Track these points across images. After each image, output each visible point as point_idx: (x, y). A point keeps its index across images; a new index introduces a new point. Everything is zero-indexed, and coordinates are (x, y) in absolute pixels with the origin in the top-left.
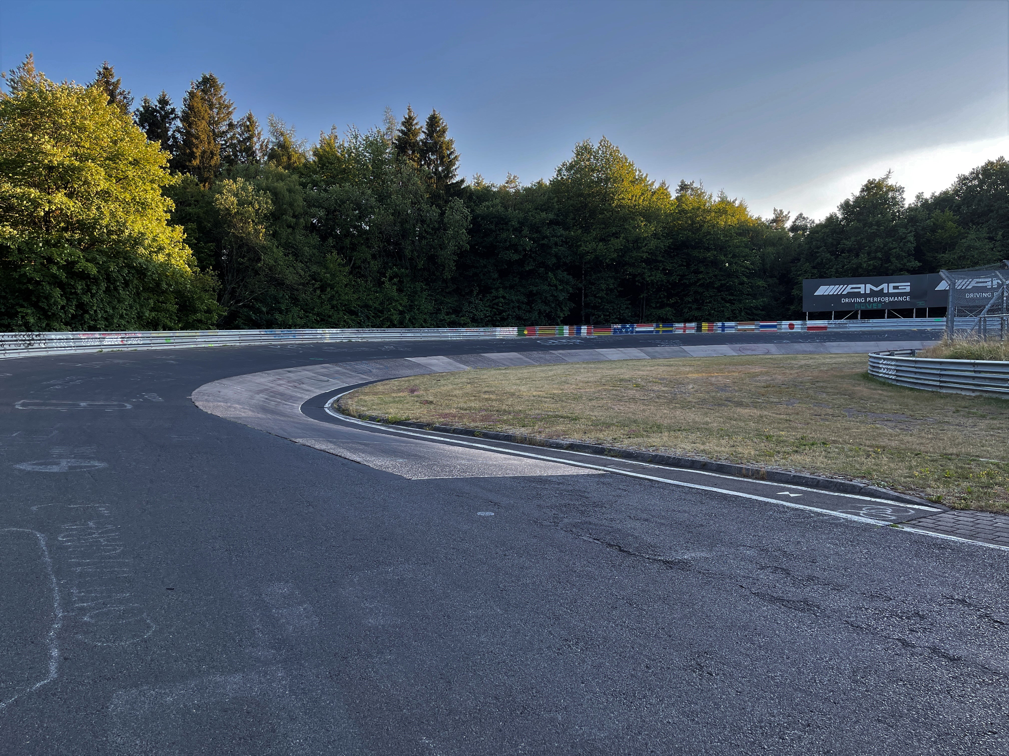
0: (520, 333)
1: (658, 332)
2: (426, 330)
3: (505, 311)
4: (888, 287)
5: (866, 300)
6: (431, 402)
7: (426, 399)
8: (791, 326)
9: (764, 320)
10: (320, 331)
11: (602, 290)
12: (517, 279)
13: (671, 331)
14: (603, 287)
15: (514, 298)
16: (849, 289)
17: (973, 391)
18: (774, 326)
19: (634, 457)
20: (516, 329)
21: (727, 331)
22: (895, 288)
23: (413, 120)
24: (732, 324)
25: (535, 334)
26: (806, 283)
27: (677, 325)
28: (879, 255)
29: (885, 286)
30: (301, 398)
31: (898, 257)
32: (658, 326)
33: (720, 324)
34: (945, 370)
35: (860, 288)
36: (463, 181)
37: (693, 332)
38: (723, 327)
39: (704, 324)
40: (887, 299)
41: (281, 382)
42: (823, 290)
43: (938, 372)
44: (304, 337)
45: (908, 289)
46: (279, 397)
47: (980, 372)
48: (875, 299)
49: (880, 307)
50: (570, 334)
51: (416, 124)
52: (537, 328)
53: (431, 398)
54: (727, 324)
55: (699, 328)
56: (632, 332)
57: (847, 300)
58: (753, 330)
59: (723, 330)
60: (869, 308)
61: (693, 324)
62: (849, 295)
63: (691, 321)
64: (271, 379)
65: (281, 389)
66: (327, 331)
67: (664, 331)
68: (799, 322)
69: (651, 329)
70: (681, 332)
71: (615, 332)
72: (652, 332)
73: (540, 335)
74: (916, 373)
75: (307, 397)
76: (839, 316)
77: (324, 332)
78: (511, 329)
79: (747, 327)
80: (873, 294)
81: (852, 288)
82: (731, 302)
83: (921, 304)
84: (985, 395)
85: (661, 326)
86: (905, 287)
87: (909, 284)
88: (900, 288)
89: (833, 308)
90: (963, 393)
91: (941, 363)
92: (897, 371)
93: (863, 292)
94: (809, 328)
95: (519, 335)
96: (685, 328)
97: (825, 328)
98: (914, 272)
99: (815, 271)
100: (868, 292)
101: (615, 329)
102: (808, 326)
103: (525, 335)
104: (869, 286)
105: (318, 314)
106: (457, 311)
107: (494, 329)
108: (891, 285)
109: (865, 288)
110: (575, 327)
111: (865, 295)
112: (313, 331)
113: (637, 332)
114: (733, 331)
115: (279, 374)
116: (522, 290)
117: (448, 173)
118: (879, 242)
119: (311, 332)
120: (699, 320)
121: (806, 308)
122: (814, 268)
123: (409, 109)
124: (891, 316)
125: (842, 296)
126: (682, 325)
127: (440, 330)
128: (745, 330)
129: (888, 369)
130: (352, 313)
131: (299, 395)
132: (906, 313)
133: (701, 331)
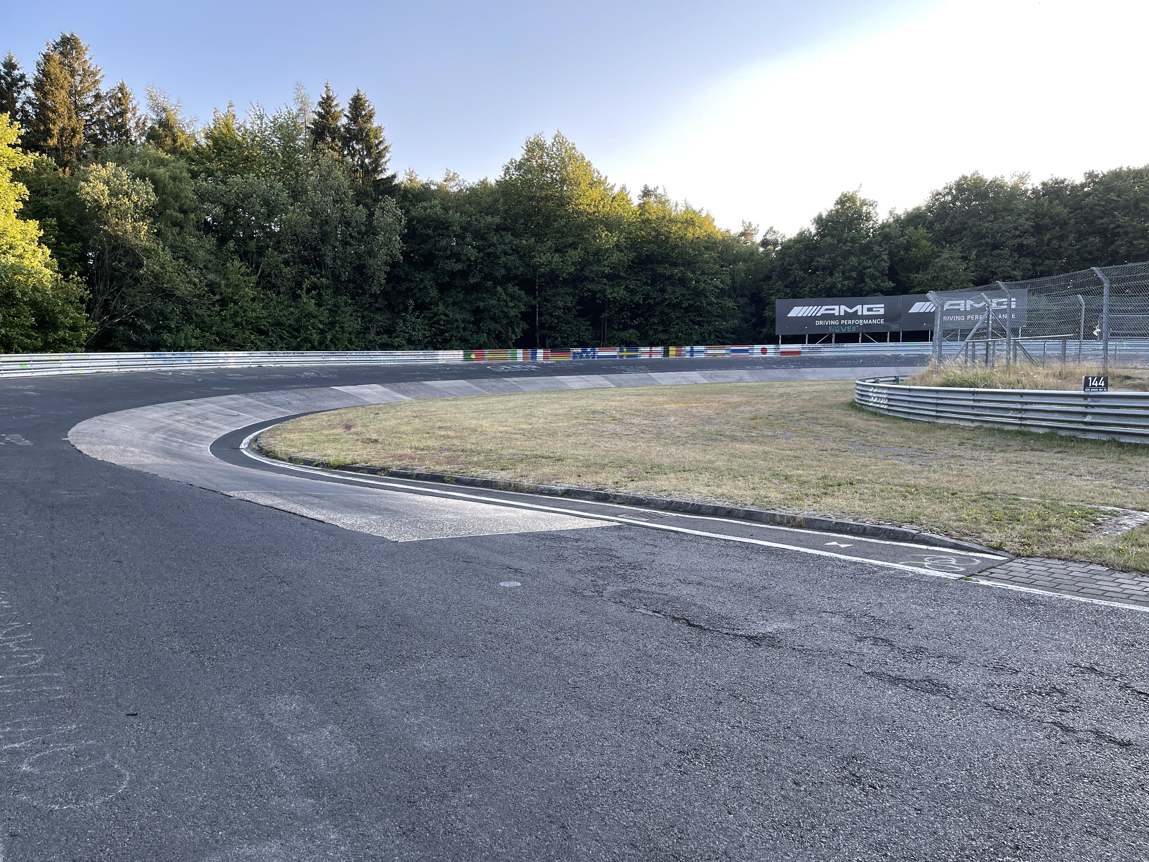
0: (467, 357)
1: (622, 356)
2: (354, 353)
3: (448, 331)
4: (862, 309)
5: (840, 322)
6: (376, 441)
7: (368, 436)
8: (764, 351)
9: (735, 344)
10: (222, 354)
11: (560, 308)
12: (461, 295)
13: (636, 356)
14: (560, 304)
15: (458, 316)
17: (973, 421)
18: (746, 351)
19: (645, 504)
20: (461, 352)
21: (697, 356)
22: (869, 310)
23: (332, 101)
24: (702, 348)
25: (484, 359)
26: (779, 304)
27: (642, 349)
28: (854, 274)
29: (859, 307)
30: (208, 437)
31: (873, 278)
32: (621, 351)
33: (688, 348)
34: (942, 399)
35: (834, 309)
36: (394, 177)
37: (659, 357)
38: (692, 352)
39: (671, 348)
40: (861, 321)
41: (180, 418)
42: (797, 312)
43: (935, 401)
44: (201, 361)
45: (882, 312)
46: (181, 436)
47: (979, 401)
48: (850, 322)
49: (854, 330)
50: (524, 358)
51: (336, 105)
52: (486, 351)
53: (374, 436)
54: (696, 348)
55: (666, 353)
56: (594, 357)
57: (821, 323)
58: (723, 354)
59: (692, 355)
60: (844, 331)
61: (660, 349)
62: (824, 317)
63: (657, 345)
64: (166, 413)
65: (181, 426)
66: (231, 354)
67: (628, 356)
68: (772, 346)
69: (615, 354)
70: (646, 357)
71: (574, 357)
72: (615, 356)
73: (490, 359)
74: (910, 402)
75: (215, 436)
76: (813, 339)
77: (228, 355)
78: (455, 352)
79: (717, 352)
80: (848, 316)
81: (826, 310)
82: (700, 324)
83: (895, 327)
84: (985, 425)
85: (625, 350)
86: (880, 309)
87: (883, 305)
89: (807, 331)
90: (962, 423)
91: (937, 391)
92: (889, 399)
93: (837, 314)
94: (783, 353)
95: (466, 359)
96: (651, 353)
97: (799, 353)
98: (887, 293)
99: (788, 290)
100: (842, 313)
101: (574, 353)
102: (782, 350)
103: (472, 359)
104: (843, 308)
105: (218, 334)
106: (389, 331)
107: (436, 352)
108: (866, 307)
109: (839, 310)
110: (530, 351)
111: (839, 318)
112: (214, 354)
113: (599, 357)
114: (702, 356)
115: (176, 408)
116: (467, 307)
117: (376, 167)
118: (853, 260)
119: (210, 355)
120: (665, 344)
121: (780, 331)
122: (786, 286)
123: (327, 87)
124: (865, 340)
125: (816, 318)
126: (648, 349)
127: (372, 353)
128: (715, 355)
129: (878, 398)
130: (261, 332)
131: (204, 434)
132: (880, 337)
133: (668, 356)
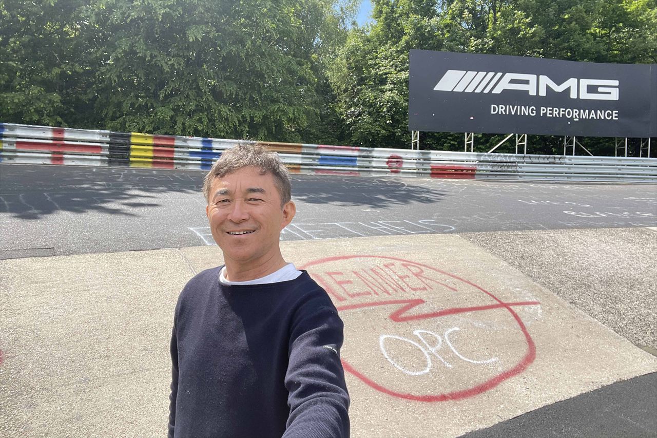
4: (577, 87)
5: (538, 111)
8: (395, 164)
16: (505, 83)
18: (351, 160)
22: (592, 89)
29: (572, 83)
33: (196, 143)
35: (527, 82)
37: (95, 162)
39: (136, 138)
40: (575, 113)
42: (454, 81)
45: (614, 95)
48: (555, 113)
49: (563, 128)
54: (219, 144)
57: (501, 109)
60: (544, 129)
61: (95, 136)
62: (508, 97)
70: (42, 159)
80: (553, 99)
81: (513, 81)
83: (638, 130)
86: (610, 90)
87: (616, 83)
88: (600, 89)
93: (533, 93)
96: (58, 147)
100: (543, 93)
102: (434, 163)
104: (545, 80)
108: (585, 83)
109: (537, 84)
111: (537, 101)
125: (491, 98)
133: (127, 162)
